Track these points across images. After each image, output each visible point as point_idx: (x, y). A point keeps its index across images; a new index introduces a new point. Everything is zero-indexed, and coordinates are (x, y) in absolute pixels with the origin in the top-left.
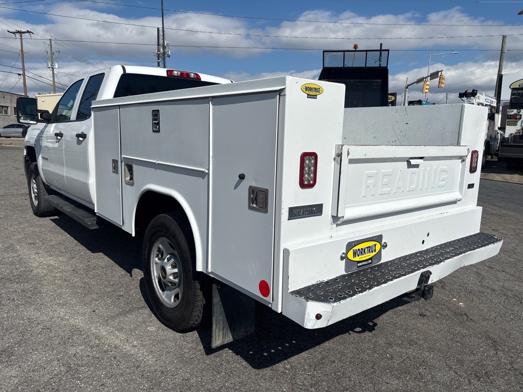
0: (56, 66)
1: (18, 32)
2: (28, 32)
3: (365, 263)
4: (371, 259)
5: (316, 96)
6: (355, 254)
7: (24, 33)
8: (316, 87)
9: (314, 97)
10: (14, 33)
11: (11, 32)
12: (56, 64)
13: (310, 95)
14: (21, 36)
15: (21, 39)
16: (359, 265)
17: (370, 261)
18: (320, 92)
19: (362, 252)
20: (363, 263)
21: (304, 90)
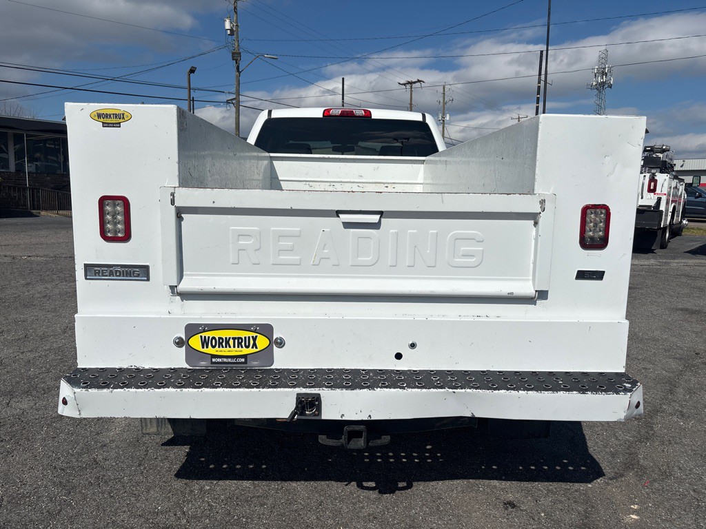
0: (448, 117)
1: (409, 83)
2: (419, 81)
3: (230, 360)
4: (245, 356)
5: (120, 123)
6: (205, 343)
7: (415, 82)
8: (117, 112)
9: (118, 125)
10: (405, 84)
11: (402, 84)
12: (448, 115)
13: (106, 123)
14: (411, 87)
15: (411, 91)
16: (214, 360)
17: (243, 360)
18: (126, 119)
19: (222, 342)
20: (225, 360)
21: (96, 118)
